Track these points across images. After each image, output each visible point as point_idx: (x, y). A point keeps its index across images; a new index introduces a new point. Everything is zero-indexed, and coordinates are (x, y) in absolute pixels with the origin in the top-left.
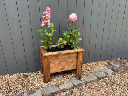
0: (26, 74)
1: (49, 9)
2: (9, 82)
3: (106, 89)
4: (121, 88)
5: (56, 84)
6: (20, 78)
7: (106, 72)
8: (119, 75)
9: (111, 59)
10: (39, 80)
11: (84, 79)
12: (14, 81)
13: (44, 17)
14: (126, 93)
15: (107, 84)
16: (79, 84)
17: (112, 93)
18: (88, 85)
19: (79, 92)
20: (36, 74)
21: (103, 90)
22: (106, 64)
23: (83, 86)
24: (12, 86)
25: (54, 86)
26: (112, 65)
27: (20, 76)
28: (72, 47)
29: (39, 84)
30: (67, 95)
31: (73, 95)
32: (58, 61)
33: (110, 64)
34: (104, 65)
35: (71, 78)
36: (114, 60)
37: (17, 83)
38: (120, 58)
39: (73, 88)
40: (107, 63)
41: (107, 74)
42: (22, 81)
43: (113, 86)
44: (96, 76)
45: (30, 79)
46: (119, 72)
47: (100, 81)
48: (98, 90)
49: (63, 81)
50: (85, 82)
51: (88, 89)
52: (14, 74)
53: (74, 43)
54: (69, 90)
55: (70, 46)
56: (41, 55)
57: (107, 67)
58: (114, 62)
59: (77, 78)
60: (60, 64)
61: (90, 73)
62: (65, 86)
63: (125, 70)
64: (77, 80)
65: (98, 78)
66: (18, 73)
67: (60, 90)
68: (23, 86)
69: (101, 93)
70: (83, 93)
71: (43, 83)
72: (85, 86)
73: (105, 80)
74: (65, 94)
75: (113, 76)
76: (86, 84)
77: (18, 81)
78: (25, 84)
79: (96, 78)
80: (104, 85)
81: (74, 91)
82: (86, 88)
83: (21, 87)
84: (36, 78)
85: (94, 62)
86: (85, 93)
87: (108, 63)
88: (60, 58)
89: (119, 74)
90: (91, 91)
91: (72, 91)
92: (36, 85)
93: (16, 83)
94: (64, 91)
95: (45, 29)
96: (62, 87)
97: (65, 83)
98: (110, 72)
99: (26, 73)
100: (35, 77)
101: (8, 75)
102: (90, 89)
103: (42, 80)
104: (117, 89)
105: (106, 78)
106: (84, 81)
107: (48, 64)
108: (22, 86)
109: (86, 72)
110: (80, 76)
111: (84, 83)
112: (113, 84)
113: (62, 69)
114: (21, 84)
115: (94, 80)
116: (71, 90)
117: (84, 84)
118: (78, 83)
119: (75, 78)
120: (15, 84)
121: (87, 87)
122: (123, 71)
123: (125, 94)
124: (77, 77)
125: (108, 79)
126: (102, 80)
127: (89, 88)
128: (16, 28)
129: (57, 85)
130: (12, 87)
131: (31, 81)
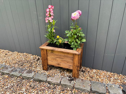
5: (49, 75)
6: (34, 59)
7: (109, 89)
11: (75, 82)
19: (59, 91)
23: (69, 89)
27: (36, 58)
32: (53, 56)
35: (65, 76)
41: (109, 92)
44: (91, 86)
54: (54, 84)
57: (120, 85)
59: (70, 79)
61: (87, 81)
62: (52, 80)
64: (67, 81)
72: (71, 90)
74: (49, 86)
76: (73, 88)
85: (111, 72)
88: (55, 54)
91: (56, 87)
97: (55, 77)
106: (72, 84)
108: (30, 65)
113: (58, 64)
115: (85, 90)
117: (71, 87)
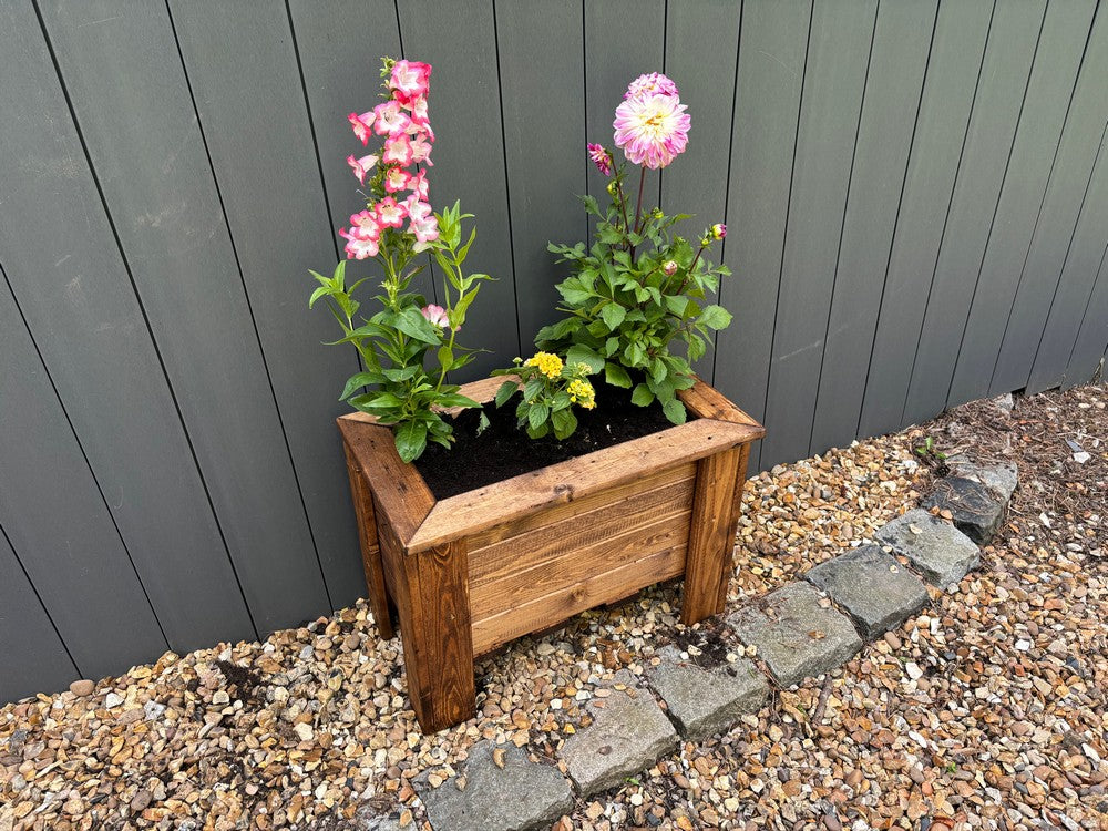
0: (238, 654)
1: (408, 78)
2: (105, 760)
3: (935, 724)
4: (1048, 702)
5: (533, 734)
6: (202, 708)
7: (918, 560)
8: (1018, 574)
9: (945, 414)
10: (371, 713)
11: (752, 650)
12: (158, 746)
13: (369, 162)
14: (1089, 750)
15: (932, 671)
16: (722, 709)
17: (985, 757)
18: (788, 708)
19: (724, 782)
20: (336, 647)
21: (914, 735)
22: (911, 464)
23: (753, 720)
24: (153, 803)
25: (519, 759)
26: (960, 483)
27: (194, 685)
28: (640, 399)
29: (381, 754)
30: (630, 820)
31: (679, 811)
32: (530, 556)
33: (942, 471)
34: (892, 485)
35: (645, 659)
36: (966, 421)
37: (184, 767)
38: (1018, 393)
39: (672, 752)
40: (915, 454)
41: (932, 577)
42: (226, 742)
43: (981, 692)
44: (843, 609)
45: (293, 713)
46: (1014, 542)
47: (882, 647)
48: (869, 747)
49: (582, 696)
50: (760, 682)
51: (795, 743)
52: (134, 673)
53: (661, 374)
54: (642, 771)
55: (629, 393)
56: (360, 494)
57: (919, 504)
58: (973, 439)
59: (693, 650)
60: (548, 571)
61: (790, 590)
62: (609, 750)
63: (1063, 511)
64: (699, 674)
65: (860, 625)
66: (171, 657)
67: (576, 788)
68: (251, 790)
69: (900, 771)
70: (758, 786)
71: (413, 739)
72: (769, 721)
73: (915, 636)
74: (618, 816)
75: (976, 586)
76: (773, 697)
77: (191, 747)
78: (258, 771)
79: (847, 635)
80: (913, 684)
81: (681, 781)
82: (776, 732)
83: (235, 800)
84: (343, 691)
85: (809, 455)
86: (777, 787)
87: (923, 461)
89: (1019, 563)
90: (821, 756)
91: (668, 776)
92: (366, 772)
93: (175, 765)
94: (608, 785)
95: (387, 277)
96: (586, 765)
97: (600, 716)
98: (952, 550)
99: (245, 648)
100: (335, 684)
101: (83, 685)
102: (808, 743)
103: (399, 702)
104: (1019, 710)
105: (924, 619)
106: (753, 674)
107: (447, 596)
108: (241, 789)
109: (757, 571)
110: (715, 622)
111: (754, 693)
112: (979, 667)
113: (571, 598)
114: (223, 770)
115: (837, 651)
116: (655, 772)
117: (759, 699)
118: (708, 708)
119: (671, 652)
120: (166, 777)
121: (779, 723)
122: (1044, 528)
123: (1078, 759)
124: (694, 639)
125: (935, 623)
126: (897, 644)
127: (799, 731)
128: (75, 281)
129: (544, 750)
130: (151, 814)
131: (305, 731)
